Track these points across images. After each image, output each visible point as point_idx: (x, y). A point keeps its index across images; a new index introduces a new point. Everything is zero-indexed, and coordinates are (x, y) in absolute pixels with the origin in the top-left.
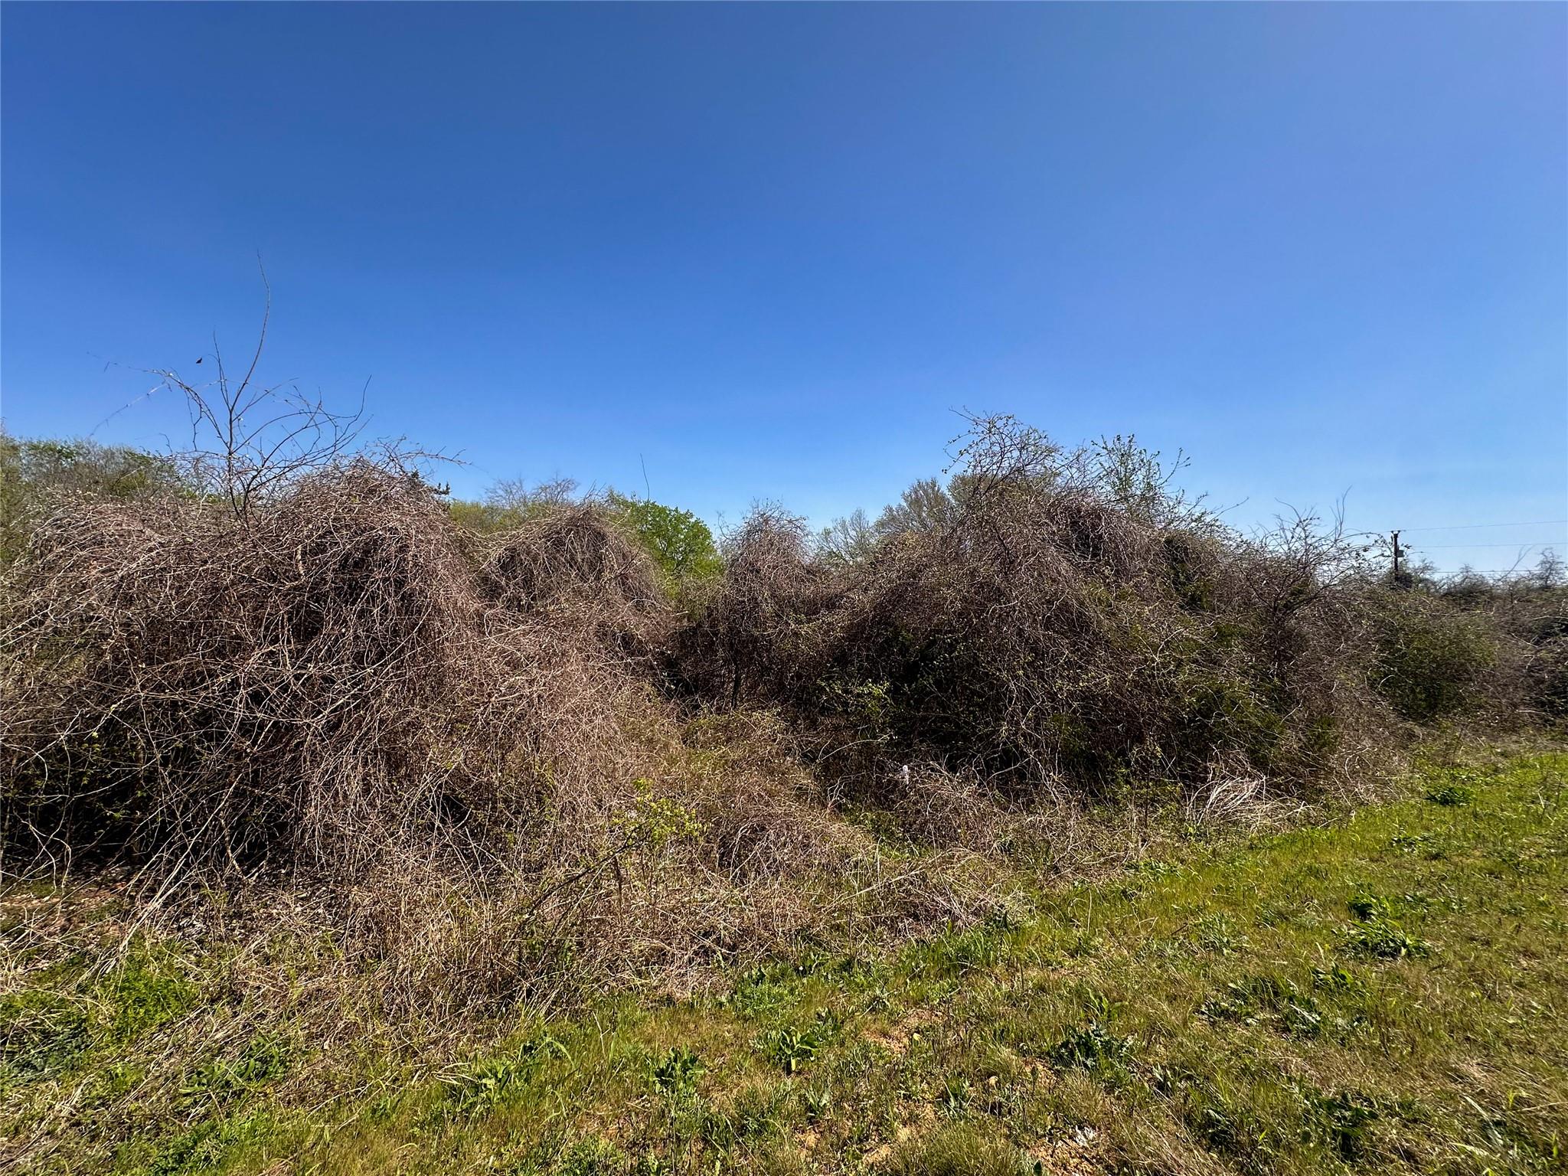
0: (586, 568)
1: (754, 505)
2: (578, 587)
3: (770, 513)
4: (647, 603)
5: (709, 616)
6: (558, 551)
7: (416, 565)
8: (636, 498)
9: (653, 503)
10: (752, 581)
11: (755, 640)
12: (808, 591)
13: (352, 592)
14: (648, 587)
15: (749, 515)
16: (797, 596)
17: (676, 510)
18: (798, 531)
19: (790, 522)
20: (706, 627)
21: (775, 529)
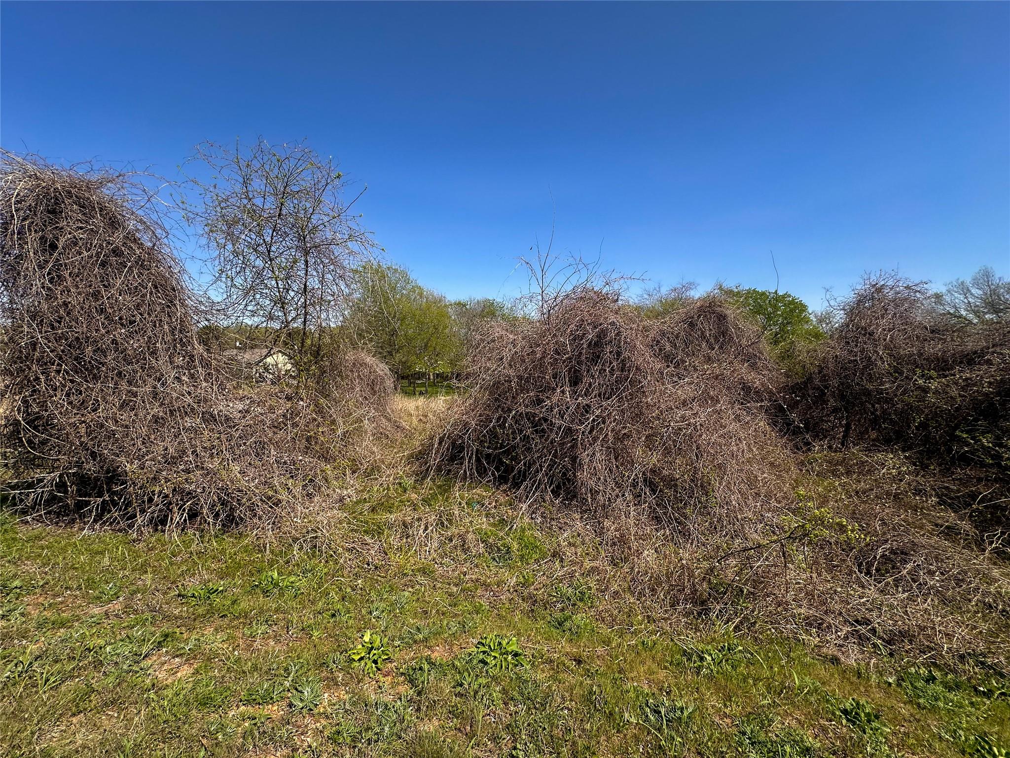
0: (712, 340)
1: (866, 277)
2: (707, 354)
3: (882, 283)
4: (760, 364)
5: (820, 372)
6: (692, 330)
7: (625, 343)
8: (740, 288)
9: (754, 290)
10: (865, 343)
11: (868, 393)
12: (934, 348)
13: (596, 358)
14: (761, 353)
15: (859, 287)
16: (920, 354)
17: (776, 292)
18: (918, 295)
19: (908, 287)
20: (817, 382)
21: (891, 295)
